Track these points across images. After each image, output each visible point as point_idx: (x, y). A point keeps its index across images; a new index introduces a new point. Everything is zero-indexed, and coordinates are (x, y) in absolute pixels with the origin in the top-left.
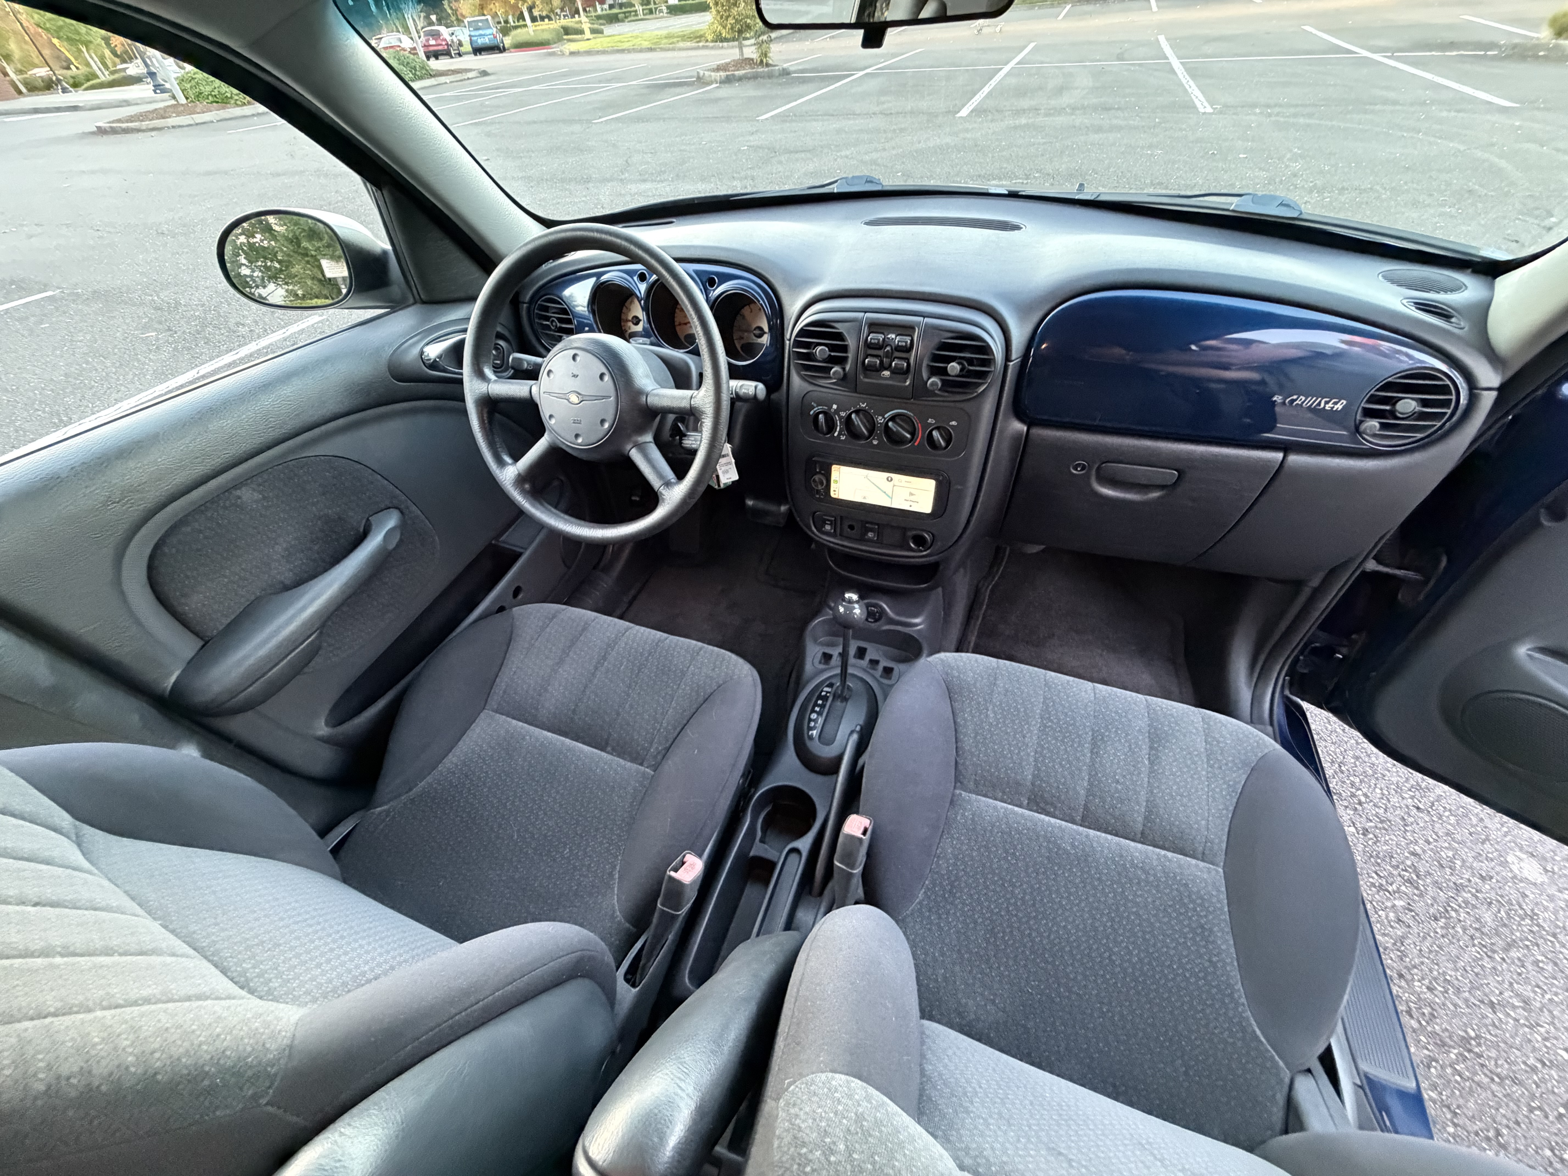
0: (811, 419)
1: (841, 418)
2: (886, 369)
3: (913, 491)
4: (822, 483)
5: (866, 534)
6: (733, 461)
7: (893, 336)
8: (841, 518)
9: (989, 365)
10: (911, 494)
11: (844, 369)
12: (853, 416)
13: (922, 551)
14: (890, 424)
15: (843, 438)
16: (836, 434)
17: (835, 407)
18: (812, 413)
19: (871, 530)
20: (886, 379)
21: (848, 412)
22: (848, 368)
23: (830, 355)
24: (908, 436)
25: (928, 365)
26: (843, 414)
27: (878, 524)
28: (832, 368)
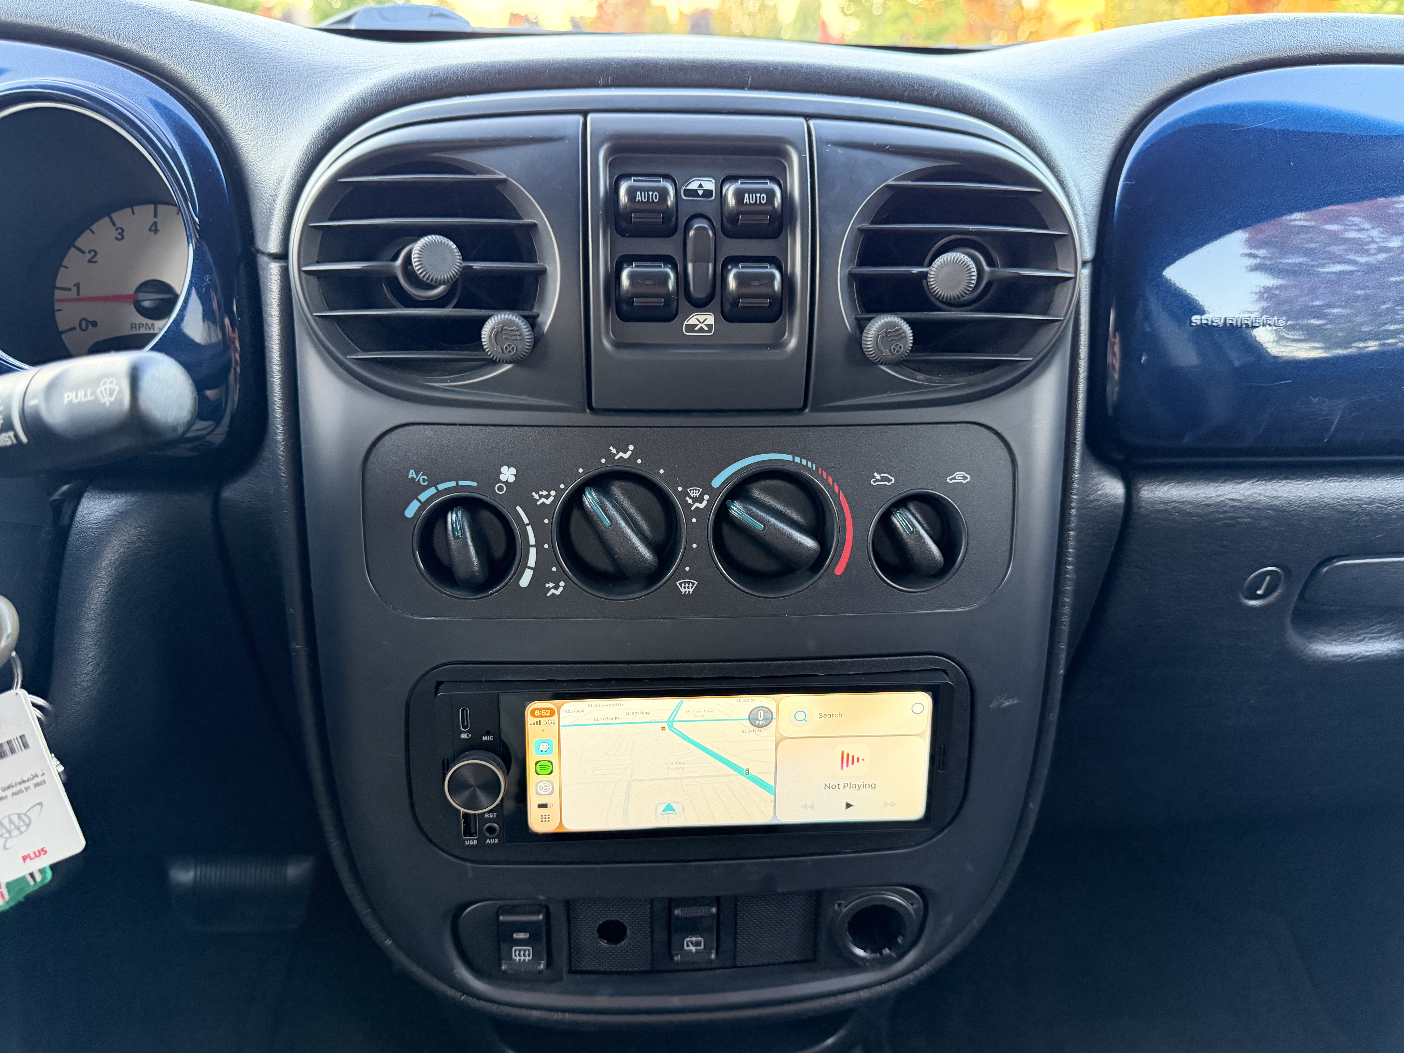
0: (411, 540)
1: (536, 512)
2: (700, 305)
3: (852, 749)
4: (492, 787)
5: (670, 947)
6: (55, 767)
7: (709, 185)
8: (568, 905)
9: (1049, 259)
10: (847, 760)
11: (532, 321)
12: (590, 499)
13: (889, 961)
14: (737, 509)
15: (555, 590)
16: (525, 581)
17: (508, 474)
18: (410, 512)
19: (692, 927)
20: (700, 343)
21: (566, 489)
22: (547, 319)
23: (466, 274)
24: (809, 543)
25: (852, 278)
26: (545, 498)
27: (718, 901)
28: (482, 321)
